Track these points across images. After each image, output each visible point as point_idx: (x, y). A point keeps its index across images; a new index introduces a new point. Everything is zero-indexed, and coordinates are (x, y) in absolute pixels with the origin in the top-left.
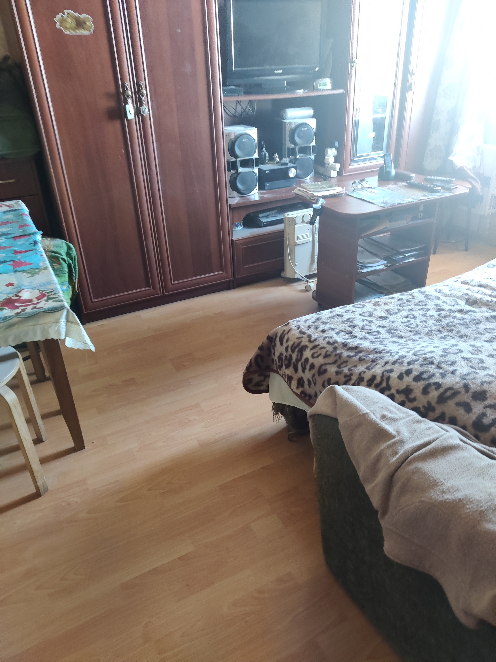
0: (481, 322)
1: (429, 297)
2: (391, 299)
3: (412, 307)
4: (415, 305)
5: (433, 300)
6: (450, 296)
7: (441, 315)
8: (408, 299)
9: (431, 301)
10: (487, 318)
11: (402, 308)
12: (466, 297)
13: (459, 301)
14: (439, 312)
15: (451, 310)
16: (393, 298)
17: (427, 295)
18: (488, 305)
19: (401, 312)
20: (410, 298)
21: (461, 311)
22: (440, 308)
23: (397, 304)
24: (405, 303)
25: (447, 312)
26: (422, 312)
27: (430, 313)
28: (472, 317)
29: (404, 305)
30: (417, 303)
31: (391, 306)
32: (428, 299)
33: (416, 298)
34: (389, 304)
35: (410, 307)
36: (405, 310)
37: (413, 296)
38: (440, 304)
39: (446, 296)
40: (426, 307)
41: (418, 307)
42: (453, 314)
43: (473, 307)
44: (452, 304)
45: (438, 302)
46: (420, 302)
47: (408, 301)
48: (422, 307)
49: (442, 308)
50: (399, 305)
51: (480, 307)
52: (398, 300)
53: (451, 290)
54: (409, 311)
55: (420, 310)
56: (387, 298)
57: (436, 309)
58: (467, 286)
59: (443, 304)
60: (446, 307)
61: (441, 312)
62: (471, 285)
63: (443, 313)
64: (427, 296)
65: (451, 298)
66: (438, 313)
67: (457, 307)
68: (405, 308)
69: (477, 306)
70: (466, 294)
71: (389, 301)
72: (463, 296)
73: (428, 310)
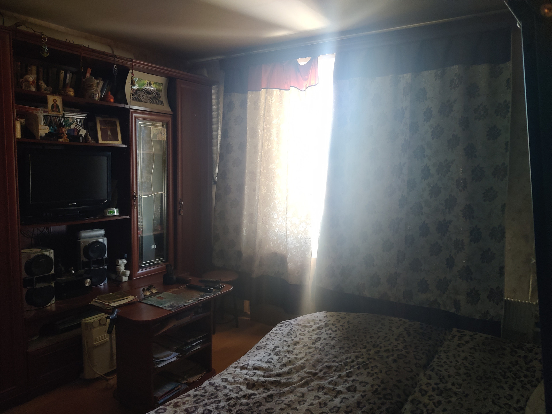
0: (261, 403)
1: (218, 388)
2: (188, 397)
3: (206, 401)
4: (208, 399)
5: (222, 390)
6: (234, 383)
7: (231, 405)
8: (202, 394)
9: (220, 392)
10: (265, 398)
11: (198, 405)
12: (246, 382)
13: (242, 387)
14: (229, 401)
15: (237, 397)
16: (189, 396)
17: (217, 386)
18: (264, 386)
19: (198, 409)
20: (203, 392)
21: (244, 396)
22: (228, 397)
23: (193, 401)
24: (199, 399)
25: (235, 401)
26: (214, 405)
27: (222, 404)
28: (254, 401)
29: (200, 401)
30: (210, 397)
31: (189, 404)
32: (218, 390)
33: (208, 392)
34: (187, 403)
35: (204, 402)
36: (201, 406)
37: (205, 391)
38: (227, 394)
39: (231, 384)
40: (217, 399)
41: (211, 400)
42: (239, 401)
43: (253, 390)
44: (237, 391)
45: (226, 391)
46: (212, 395)
47: (202, 396)
48: (214, 399)
49: (230, 397)
50: (195, 402)
51: (258, 389)
52: (194, 397)
53: (234, 377)
54: (204, 407)
55: (212, 403)
56: (184, 396)
57: (226, 399)
58: (245, 371)
59: (230, 393)
60: (233, 395)
61: (230, 401)
62: (248, 370)
63: (232, 401)
64: (216, 388)
65: (235, 385)
66: (228, 403)
67: (241, 393)
68: (201, 404)
69: (256, 389)
70: (246, 379)
71: (186, 399)
72: (244, 381)
73: (219, 401)
